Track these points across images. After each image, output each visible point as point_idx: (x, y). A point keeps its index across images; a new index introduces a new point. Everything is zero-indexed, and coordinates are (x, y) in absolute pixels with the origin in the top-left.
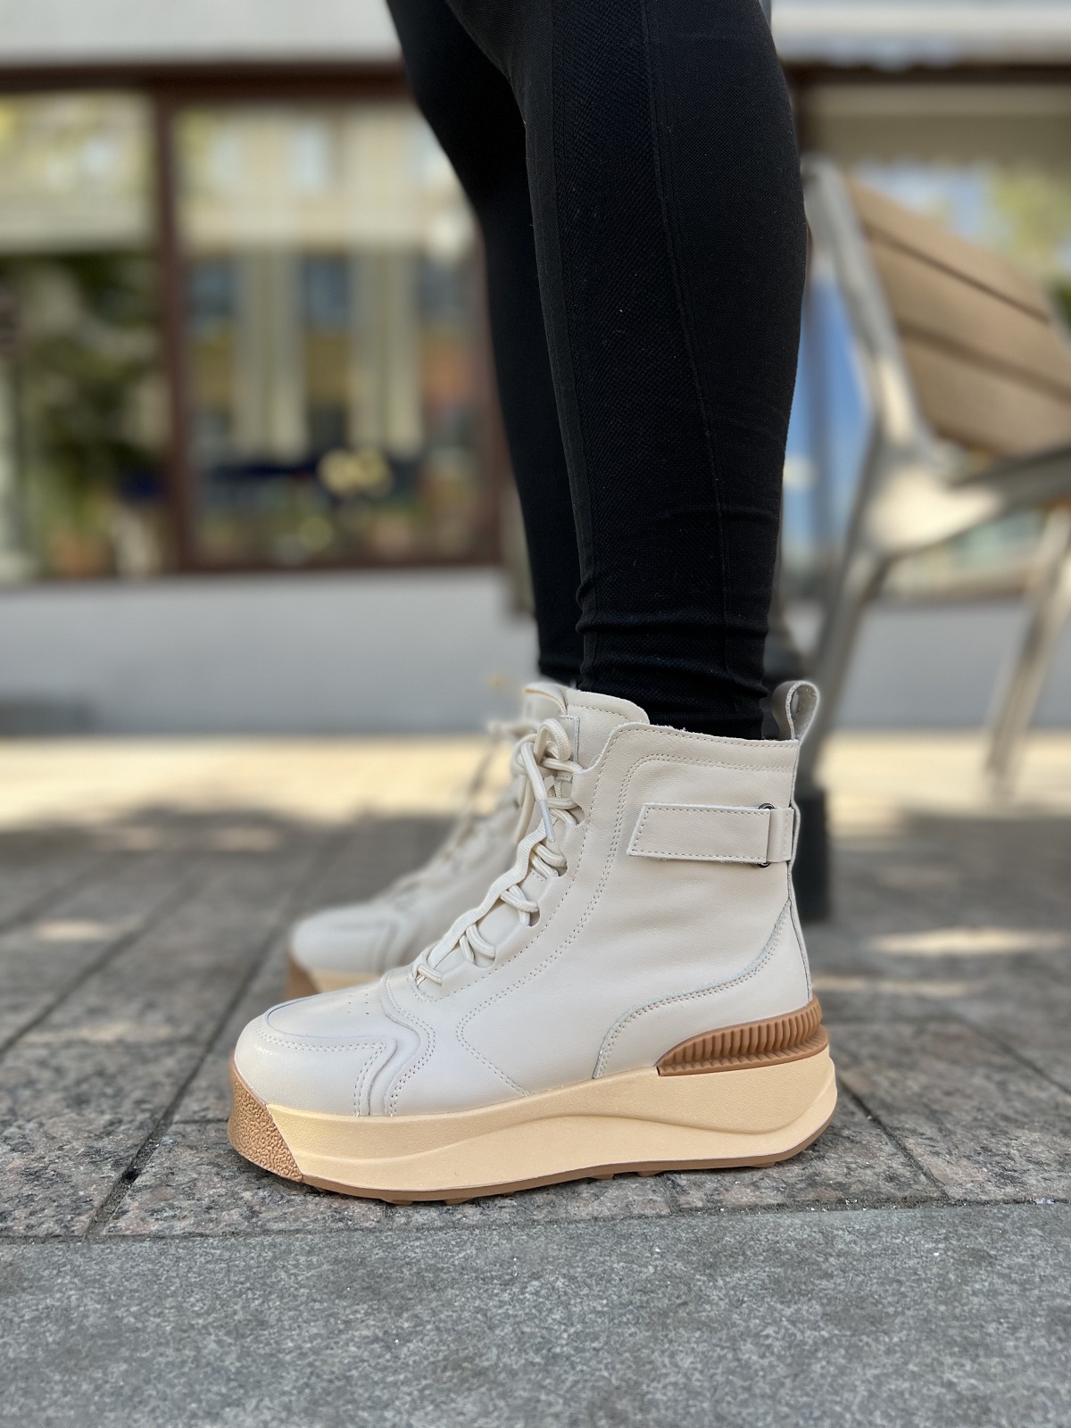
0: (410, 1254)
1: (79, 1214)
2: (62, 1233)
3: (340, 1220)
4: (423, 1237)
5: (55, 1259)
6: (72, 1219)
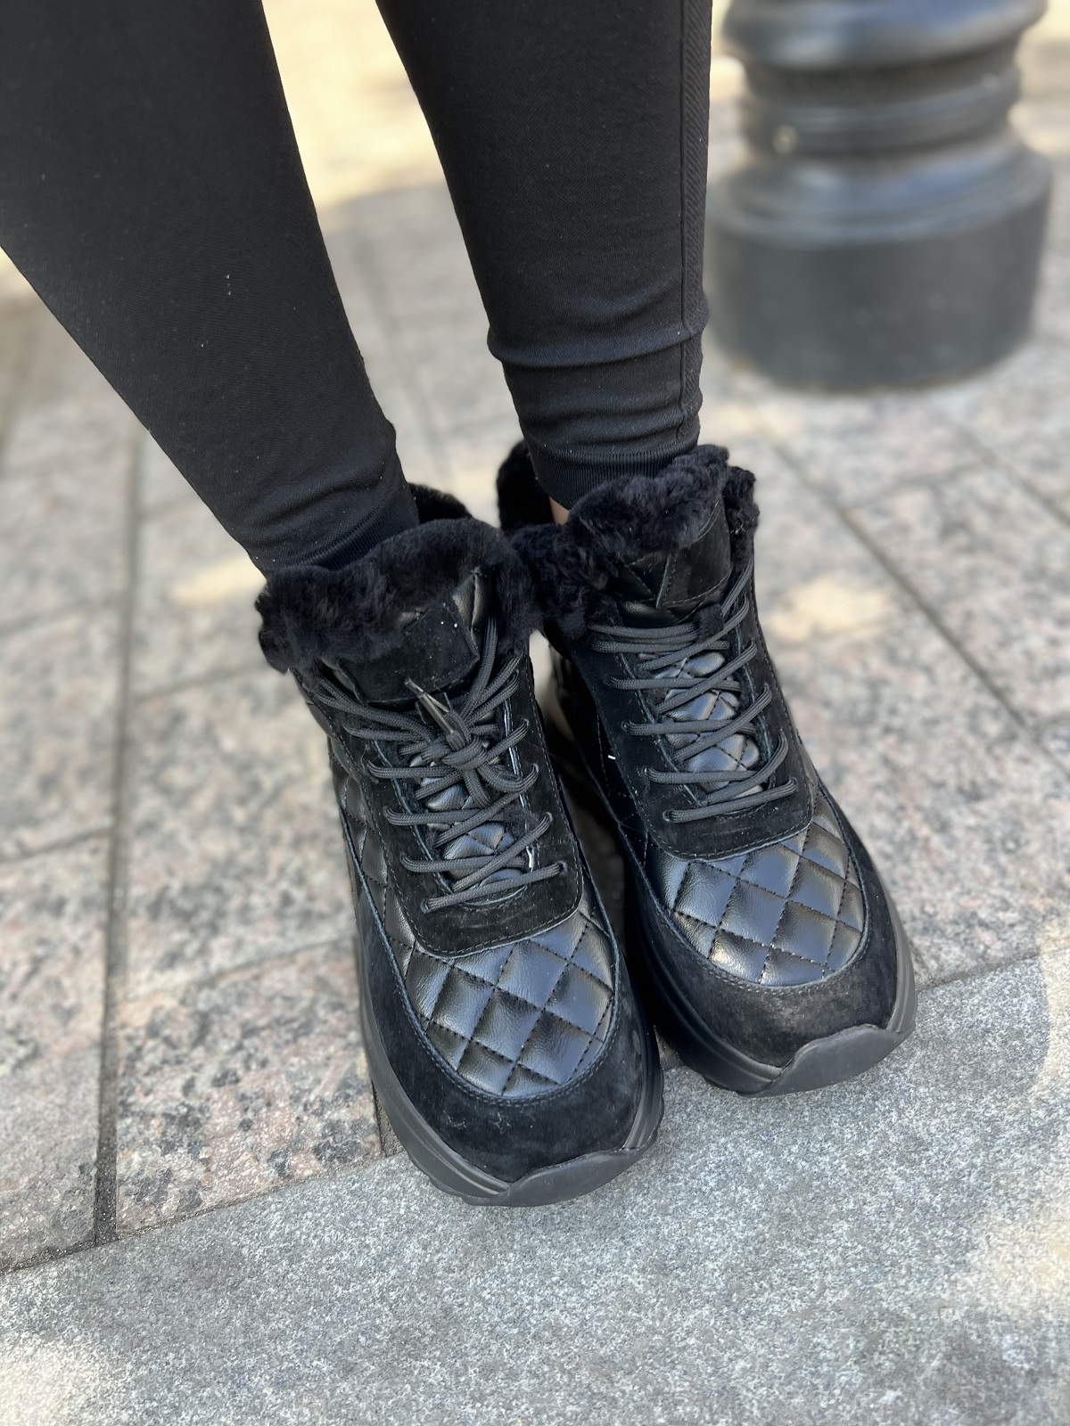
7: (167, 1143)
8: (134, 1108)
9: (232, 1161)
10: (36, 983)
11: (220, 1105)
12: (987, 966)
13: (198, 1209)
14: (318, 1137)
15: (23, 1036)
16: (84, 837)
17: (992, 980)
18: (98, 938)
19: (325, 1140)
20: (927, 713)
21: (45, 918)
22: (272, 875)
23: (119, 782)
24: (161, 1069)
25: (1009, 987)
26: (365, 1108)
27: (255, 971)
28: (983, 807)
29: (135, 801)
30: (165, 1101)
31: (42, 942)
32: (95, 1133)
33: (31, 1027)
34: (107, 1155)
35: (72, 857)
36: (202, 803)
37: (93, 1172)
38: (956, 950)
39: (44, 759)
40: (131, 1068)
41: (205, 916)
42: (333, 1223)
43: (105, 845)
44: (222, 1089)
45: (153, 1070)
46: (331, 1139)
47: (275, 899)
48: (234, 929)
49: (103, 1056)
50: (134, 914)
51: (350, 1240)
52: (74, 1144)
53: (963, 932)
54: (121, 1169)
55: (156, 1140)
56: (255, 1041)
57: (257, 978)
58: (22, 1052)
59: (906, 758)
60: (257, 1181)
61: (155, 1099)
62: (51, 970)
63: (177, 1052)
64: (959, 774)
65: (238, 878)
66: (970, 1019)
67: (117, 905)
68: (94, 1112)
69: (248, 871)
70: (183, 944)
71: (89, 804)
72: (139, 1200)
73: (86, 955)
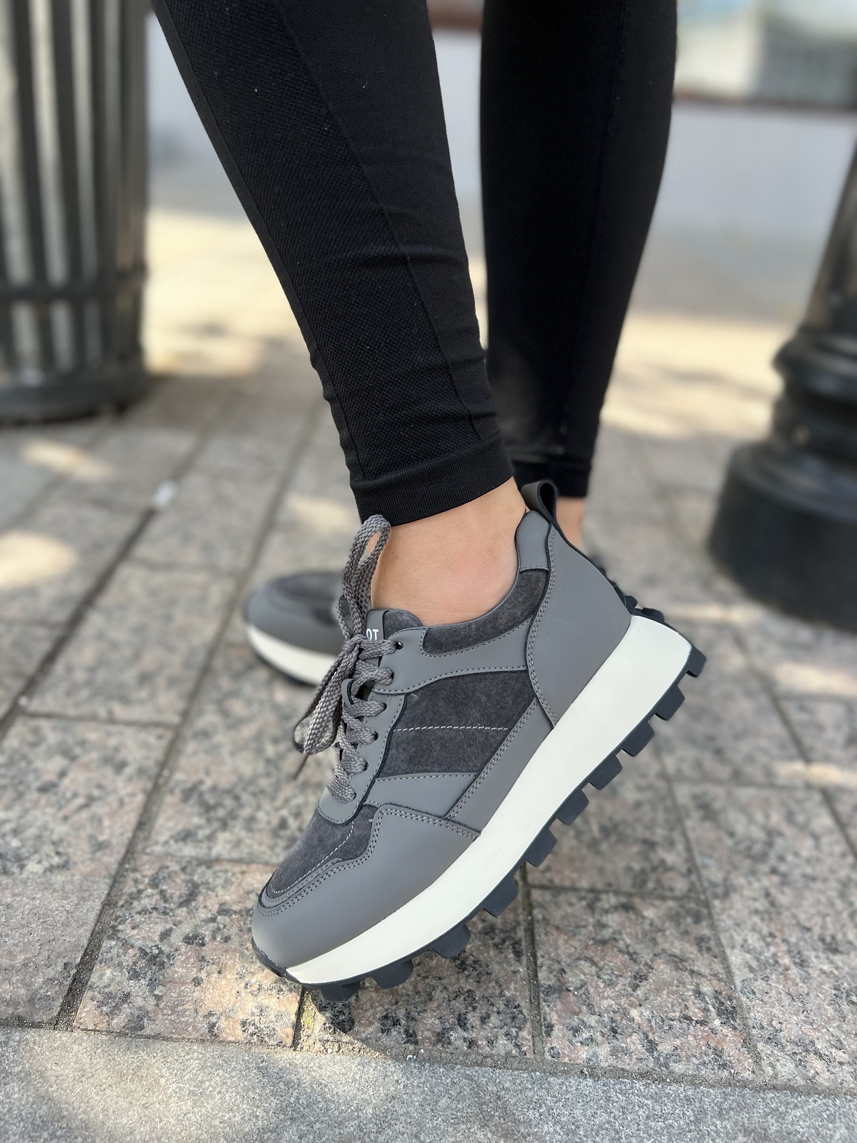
0: (798, 1128)
1: (520, 1029)
2: (517, 1054)
3: (724, 1066)
4: (799, 1105)
5: (530, 1094)
6: (517, 1033)
7: (135, 972)
8: (120, 935)
9: (178, 1005)
10: (84, 815)
11: (184, 958)
12: (811, 1089)
13: (139, 1033)
14: (248, 1013)
15: (61, 850)
16: (156, 725)
17: (815, 1101)
18: (140, 798)
19: (252, 1018)
20: (808, 870)
21: (109, 771)
22: (279, 802)
23: (194, 695)
24: (151, 913)
25: (828, 1112)
26: (290, 1004)
27: (244, 868)
28: (837, 959)
29: (201, 713)
30: (144, 938)
31: (100, 786)
32: (85, 942)
33: (70, 845)
34: (88, 963)
35: (142, 735)
36: (247, 731)
37: (73, 972)
38: (791, 1066)
39: (149, 660)
40: (129, 903)
41: (221, 813)
42: (236, 1087)
43: (169, 735)
44: (189, 946)
45: (143, 912)
46: (257, 1018)
47: (275, 822)
48: (238, 830)
49: (112, 887)
50: (172, 792)
51: (245, 1106)
52: (67, 945)
53: (801, 1053)
54: (94, 978)
55: (128, 965)
56: (227, 919)
57: (243, 873)
58: (56, 860)
59: (784, 898)
60: (190, 1029)
61: (138, 934)
62: (98, 809)
63: (167, 905)
64: (823, 927)
65: (254, 794)
66: (789, 1126)
67: (161, 781)
68: (90, 927)
69: (262, 792)
70: (199, 827)
71: (168, 703)
72: (99, 1007)
73: (127, 808)
